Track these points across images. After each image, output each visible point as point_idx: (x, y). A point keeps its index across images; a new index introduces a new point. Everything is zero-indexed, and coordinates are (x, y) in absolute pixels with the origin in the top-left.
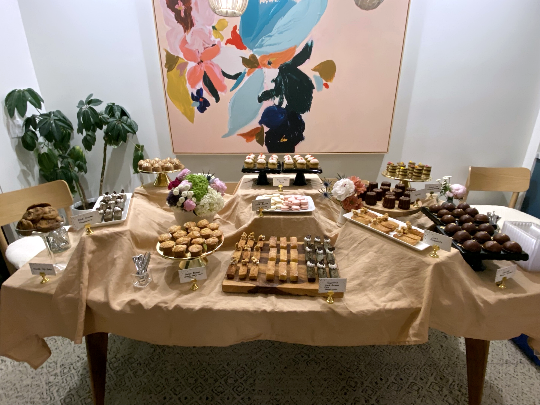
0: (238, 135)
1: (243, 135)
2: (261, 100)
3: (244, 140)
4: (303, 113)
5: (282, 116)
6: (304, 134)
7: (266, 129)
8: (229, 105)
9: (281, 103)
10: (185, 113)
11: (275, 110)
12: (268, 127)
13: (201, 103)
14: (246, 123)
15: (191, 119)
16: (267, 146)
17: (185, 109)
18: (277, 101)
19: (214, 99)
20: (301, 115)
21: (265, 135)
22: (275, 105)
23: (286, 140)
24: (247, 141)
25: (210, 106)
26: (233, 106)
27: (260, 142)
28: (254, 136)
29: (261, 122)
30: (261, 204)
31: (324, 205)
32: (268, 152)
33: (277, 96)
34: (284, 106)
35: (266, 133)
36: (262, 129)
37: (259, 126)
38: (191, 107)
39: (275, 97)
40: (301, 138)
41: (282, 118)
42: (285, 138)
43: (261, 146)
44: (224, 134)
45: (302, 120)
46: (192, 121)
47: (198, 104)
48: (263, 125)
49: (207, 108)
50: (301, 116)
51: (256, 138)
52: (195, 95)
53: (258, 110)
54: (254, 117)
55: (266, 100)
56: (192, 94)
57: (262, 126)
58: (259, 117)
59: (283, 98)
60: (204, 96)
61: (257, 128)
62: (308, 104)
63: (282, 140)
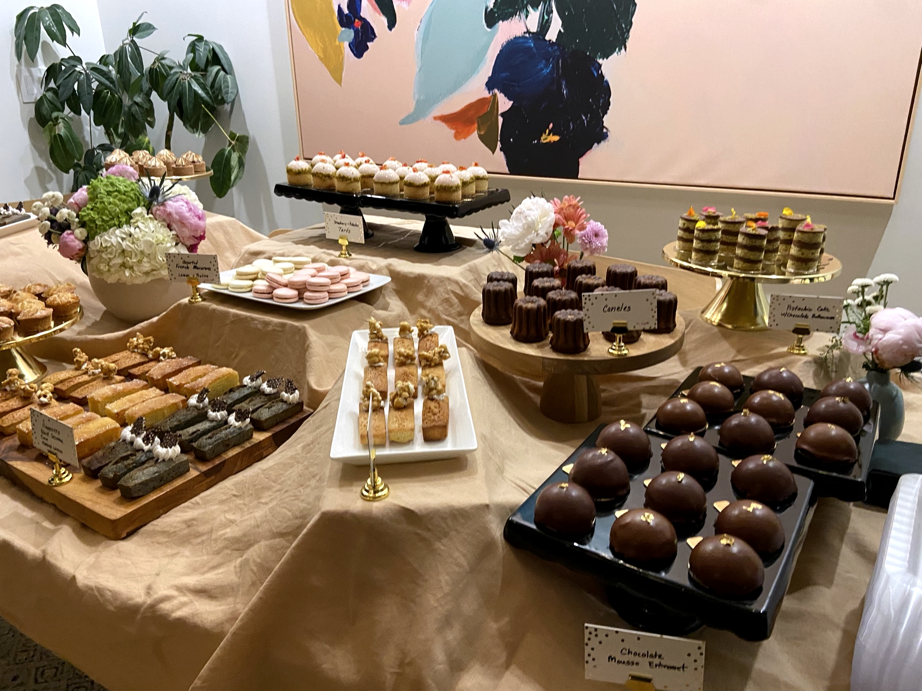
0: (435, 118)
1: (448, 119)
2: (492, 19)
3: (447, 132)
4: (606, 56)
5: (546, 66)
6: (607, 120)
7: (505, 104)
8: (416, 35)
9: (544, 26)
10: (325, 60)
11: (530, 48)
12: (510, 99)
13: (356, 32)
14: (456, 86)
15: (337, 73)
16: (505, 153)
17: (325, 51)
18: (533, 20)
19: (384, 20)
20: (600, 61)
21: (500, 120)
22: (528, 32)
23: (556, 138)
24: (457, 136)
25: (376, 40)
26: (425, 39)
27: (488, 141)
28: (473, 123)
29: (490, 85)
30: (191, 266)
31: (430, 311)
32: (506, 170)
33: (535, 6)
34: (552, 35)
35: (503, 115)
36: (494, 101)
37: (486, 94)
38: (337, 43)
39: (530, 9)
40: (600, 135)
41: (546, 71)
42: (553, 132)
43: (491, 153)
44: (403, 116)
45: (602, 76)
46: (339, 81)
47: (351, 34)
48: (496, 91)
49: (369, 44)
50: (600, 66)
51: (479, 129)
52: (346, 11)
53: (486, 47)
54: (474, 69)
55: (504, 18)
56: (340, 10)
57: (495, 96)
58: (486, 70)
59: (550, 12)
60: (362, 14)
61: (482, 101)
62: (621, 28)
63: (544, 136)
